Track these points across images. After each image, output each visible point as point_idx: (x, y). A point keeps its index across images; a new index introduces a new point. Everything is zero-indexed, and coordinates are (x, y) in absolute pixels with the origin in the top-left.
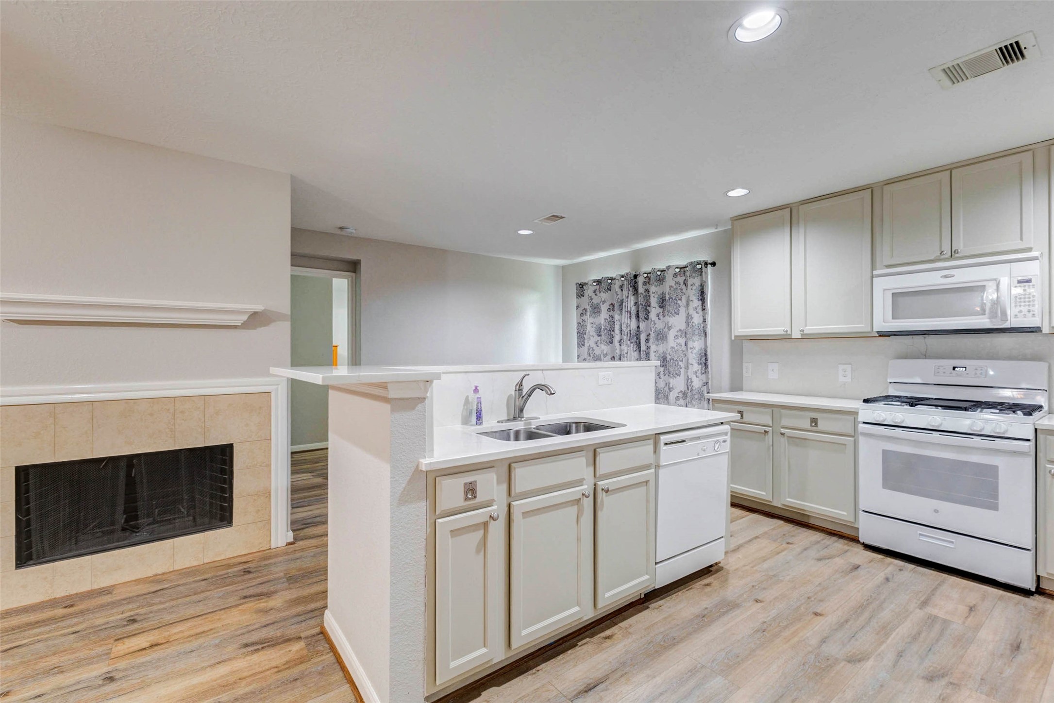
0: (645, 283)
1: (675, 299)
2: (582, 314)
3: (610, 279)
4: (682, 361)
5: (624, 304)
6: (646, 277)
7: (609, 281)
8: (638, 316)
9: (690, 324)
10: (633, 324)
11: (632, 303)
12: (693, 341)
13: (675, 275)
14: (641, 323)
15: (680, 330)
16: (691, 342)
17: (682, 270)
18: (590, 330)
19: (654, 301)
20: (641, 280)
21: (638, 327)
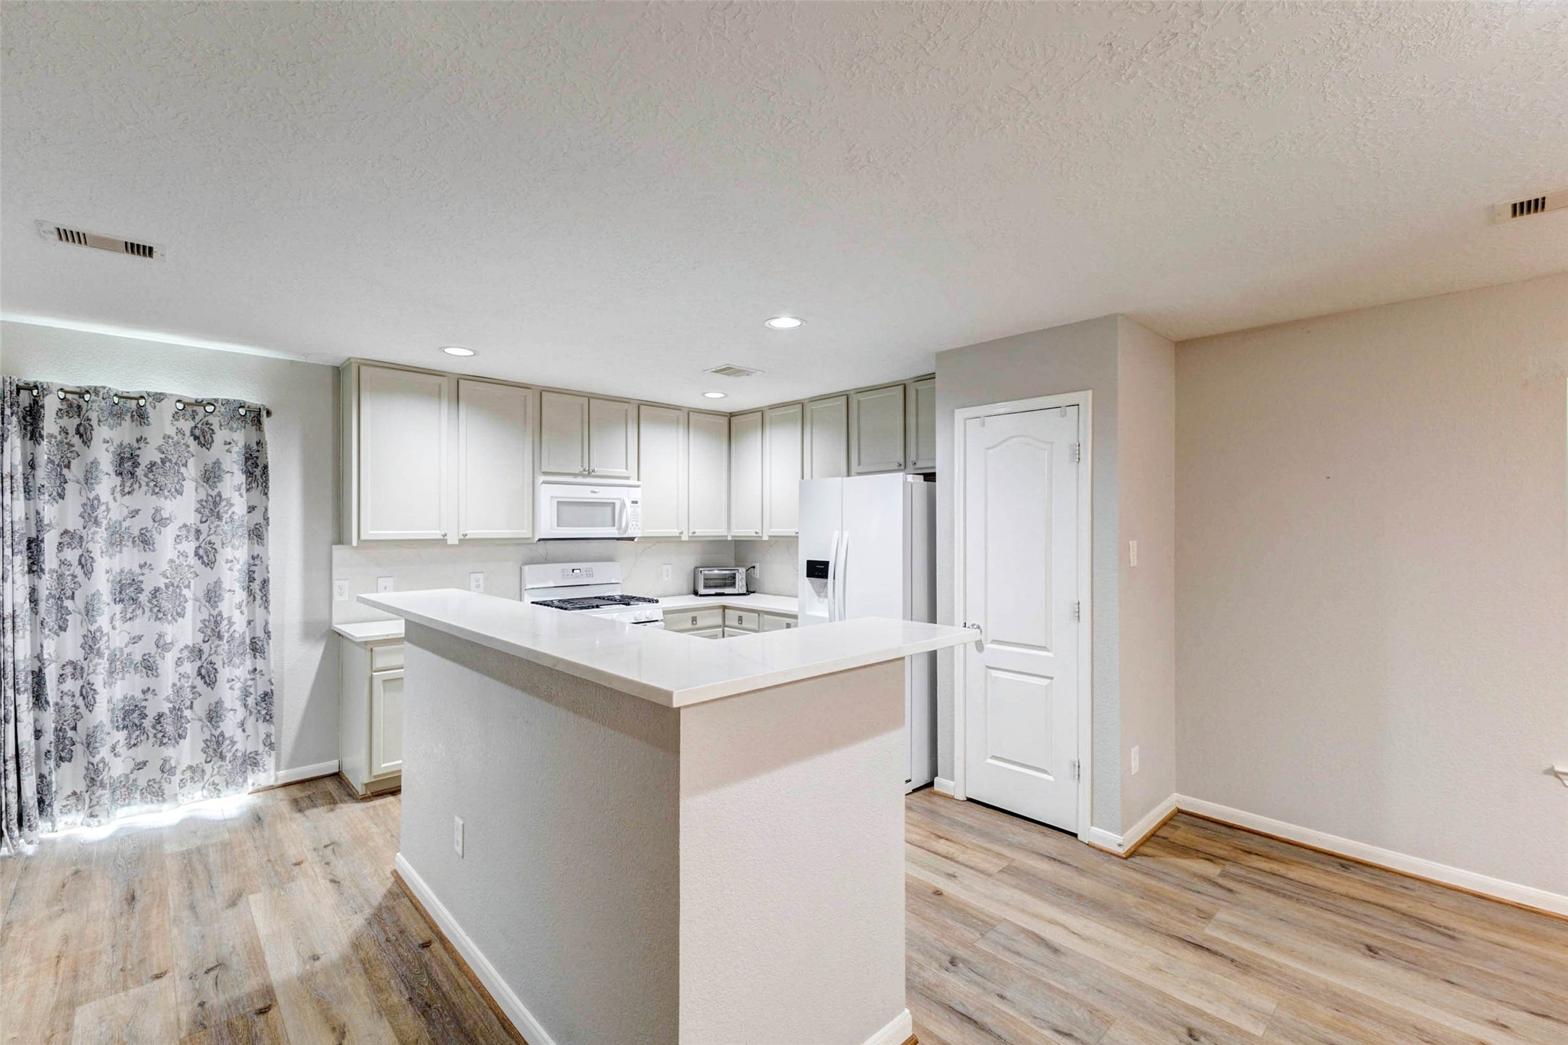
0: (60, 413)
1: (176, 464)
6: (70, 400)
11: (19, 455)
13: (174, 415)
14: (47, 508)
17: (189, 409)
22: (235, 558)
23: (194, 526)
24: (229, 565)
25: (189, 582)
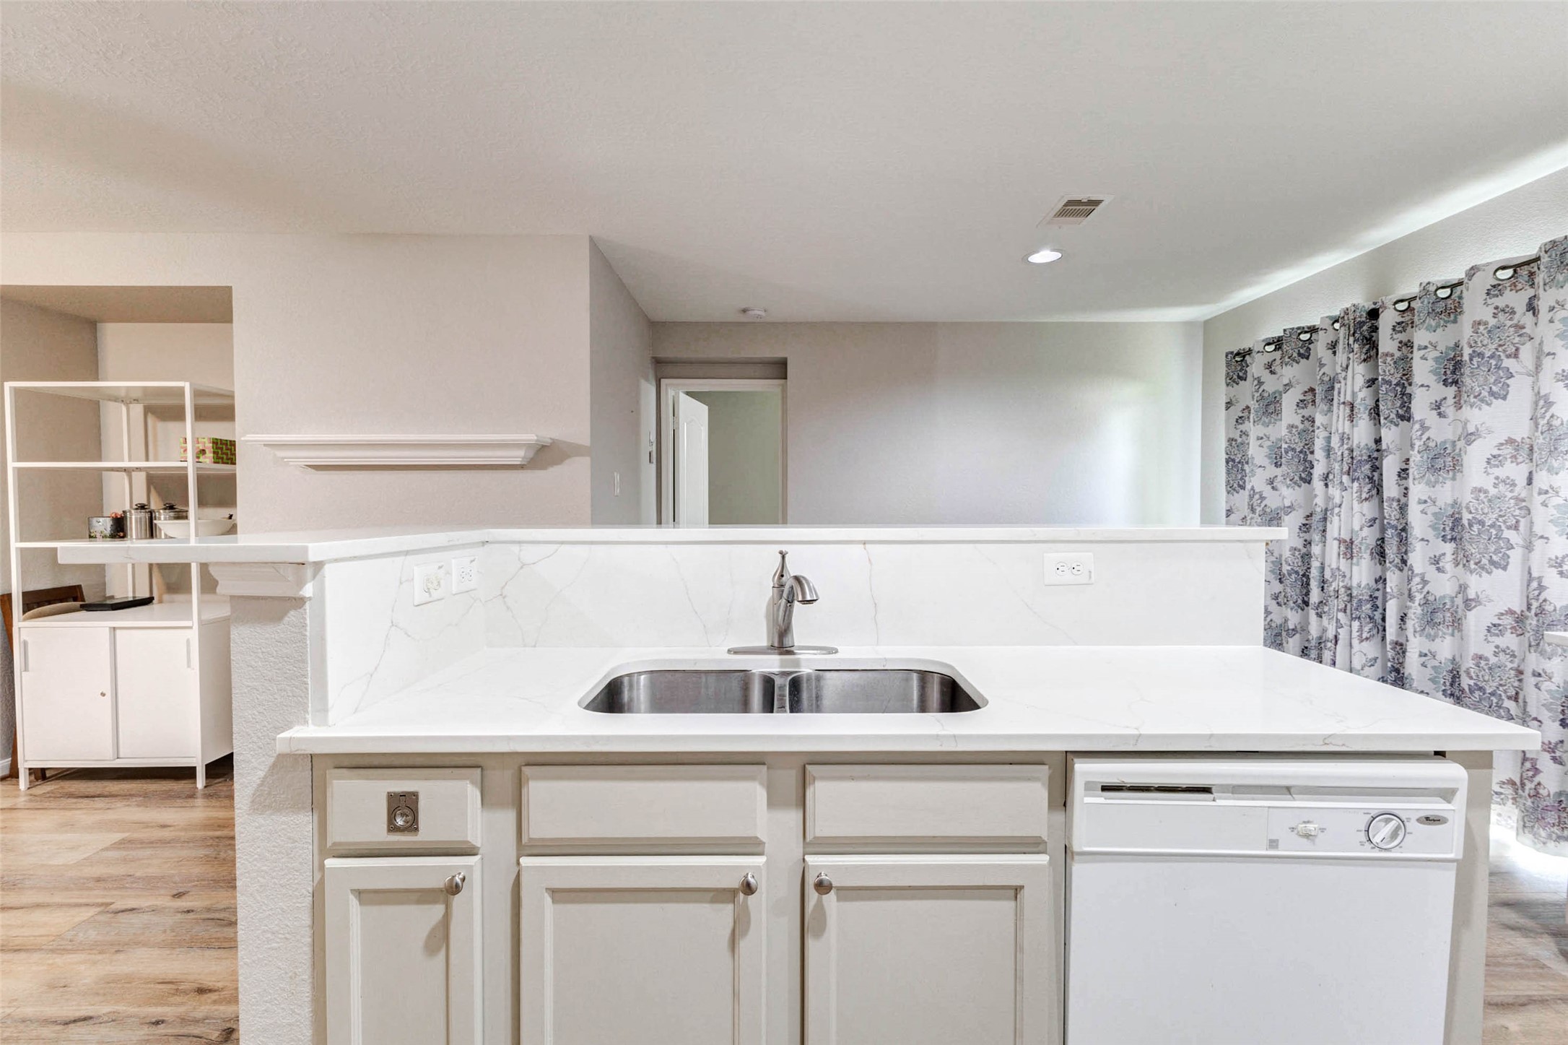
0: (1400, 327)
1: (1494, 357)
2: (1240, 420)
3: (1306, 332)
4: (1516, 528)
5: (1337, 386)
6: (1403, 311)
7: (1305, 337)
8: (1375, 412)
9: (1542, 422)
10: (1362, 434)
11: (1360, 381)
12: (1549, 470)
13: (1496, 289)
14: (1384, 432)
15: (1511, 441)
16: (1544, 473)
17: (1522, 270)
18: (1257, 452)
19: (1423, 370)
20: (1387, 320)
21: (1378, 441)
22: (1552, 488)
23: (1528, 441)
24: (1544, 497)
25: (1517, 522)
